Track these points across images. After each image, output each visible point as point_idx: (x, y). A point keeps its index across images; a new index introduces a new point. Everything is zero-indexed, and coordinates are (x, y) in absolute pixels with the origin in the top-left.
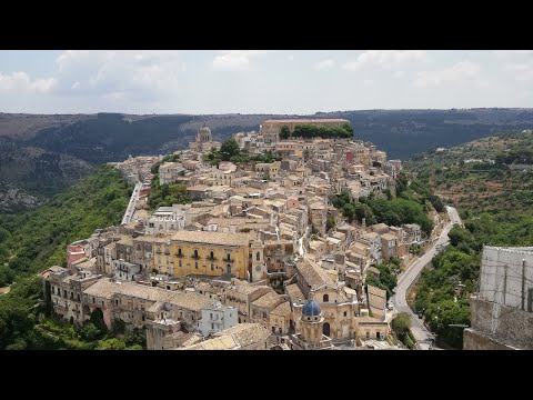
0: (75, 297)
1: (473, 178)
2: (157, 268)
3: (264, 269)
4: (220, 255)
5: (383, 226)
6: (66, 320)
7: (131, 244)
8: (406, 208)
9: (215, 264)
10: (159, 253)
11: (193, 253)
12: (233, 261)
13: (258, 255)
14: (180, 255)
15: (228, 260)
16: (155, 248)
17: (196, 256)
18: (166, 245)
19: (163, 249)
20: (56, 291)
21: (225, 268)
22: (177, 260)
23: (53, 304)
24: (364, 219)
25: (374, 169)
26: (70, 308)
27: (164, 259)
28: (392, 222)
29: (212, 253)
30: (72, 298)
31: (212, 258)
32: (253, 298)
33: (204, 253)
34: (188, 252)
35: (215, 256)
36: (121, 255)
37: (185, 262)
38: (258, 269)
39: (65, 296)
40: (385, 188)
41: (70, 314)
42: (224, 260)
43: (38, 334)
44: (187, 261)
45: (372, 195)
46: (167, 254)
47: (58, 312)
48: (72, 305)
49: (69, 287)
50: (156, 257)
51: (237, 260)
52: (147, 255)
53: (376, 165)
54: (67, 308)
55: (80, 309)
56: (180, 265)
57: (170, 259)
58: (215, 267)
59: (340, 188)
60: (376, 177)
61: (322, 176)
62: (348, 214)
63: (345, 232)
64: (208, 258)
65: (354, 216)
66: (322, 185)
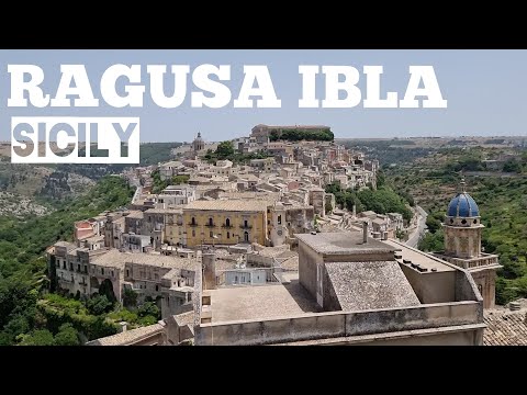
0: (82, 269)
1: (428, 183)
2: (169, 239)
3: (287, 233)
4: (237, 222)
5: (371, 213)
6: (72, 294)
7: (141, 217)
9: (231, 232)
10: (171, 224)
11: (208, 221)
12: (251, 228)
13: (280, 218)
14: (193, 224)
15: (246, 226)
16: (167, 219)
17: (211, 225)
18: (179, 215)
19: (175, 220)
20: (62, 265)
21: (242, 235)
22: (190, 229)
23: (59, 278)
24: (354, 207)
25: (357, 166)
26: (76, 282)
27: (176, 229)
29: (228, 221)
30: (79, 271)
31: (227, 225)
33: (219, 222)
34: (203, 221)
35: (231, 223)
36: (131, 229)
37: (198, 231)
38: (279, 233)
39: (72, 269)
40: (367, 181)
41: (77, 288)
42: (241, 227)
43: (42, 310)
44: (201, 230)
45: (358, 187)
46: (180, 224)
47: (63, 286)
48: (78, 278)
49: (75, 259)
50: (168, 228)
51: (255, 227)
52: (158, 226)
53: (358, 162)
54: (73, 281)
55: (88, 282)
56: (194, 235)
57: (183, 229)
58: (231, 235)
59: (330, 179)
60: (359, 172)
61: (313, 169)
62: (339, 201)
63: (341, 215)
64: (223, 226)
65: (345, 204)
66: (315, 175)
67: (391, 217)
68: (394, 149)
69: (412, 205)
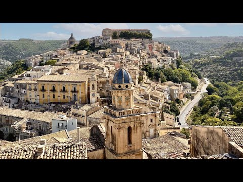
2: (29, 100)
3: (98, 95)
4: (69, 88)
5: (171, 82)
7: (13, 86)
8: (183, 74)
9: (66, 95)
10: (30, 90)
12: (78, 92)
14: (43, 90)
15: (75, 91)
16: (28, 87)
17: (53, 90)
18: (34, 84)
19: (33, 87)
21: (72, 97)
22: (41, 94)
24: (160, 79)
25: (165, 54)
27: (33, 93)
28: (175, 81)
29: (64, 88)
31: (64, 90)
32: (89, 113)
33: (58, 88)
34: (48, 88)
35: (66, 89)
36: (7, 93)
37: (46, 94)
38: (94, 95)
40: (170, 64)
42: (72, 92)
44: (48, 94)
45: (164, 67)
46: (35, 90)
50: (28, 92)
51: (80, 91)
52: (23, 91)
53: (165, 52)
56: (44, 97)
57: (37, 93)
58: (66, 97)
59: (146, 62)
60: (166, 58)
61: (136, 56)
62: (150, 75)
63: (149, 84)
64: (61, 91)
65: (154, 77)
66: (136, 59)
67: (183, 85)
68: (199, 44)
69: (200, 78)
